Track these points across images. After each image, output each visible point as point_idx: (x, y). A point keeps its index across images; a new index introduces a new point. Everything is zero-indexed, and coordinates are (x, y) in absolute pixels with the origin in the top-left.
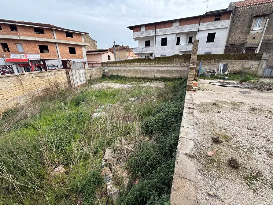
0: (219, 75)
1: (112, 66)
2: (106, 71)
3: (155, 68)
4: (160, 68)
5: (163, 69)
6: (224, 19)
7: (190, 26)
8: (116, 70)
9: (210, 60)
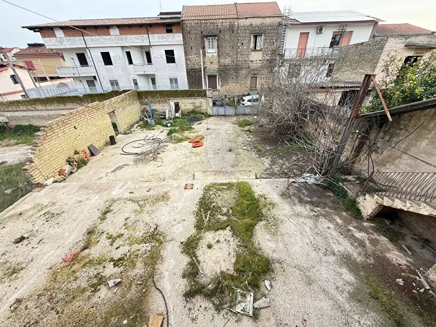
2: (2, 119)
6: (177, 33)
7: (136, 36)
9: (158, 97)
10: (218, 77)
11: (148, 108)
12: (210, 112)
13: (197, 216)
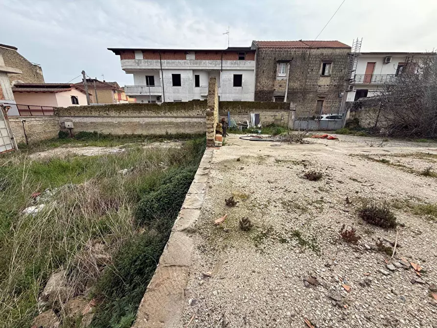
0: (252, 128)
2: (68, 124)
3: (166, 120)
4: (173, 120)
5: (179, 120)
6: (249, 60)
7: (210, 61)
9: (239, 108)
12: (291, 125)
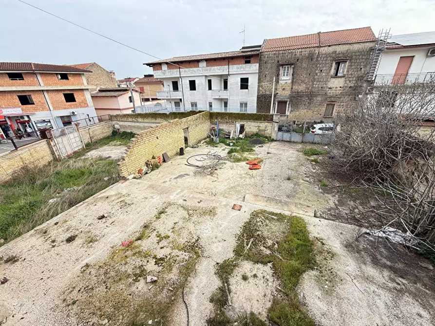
1: (123, 120)
2: (117, 126)
6: (254, 63)
7: (219, 67)
8: (129, 126)
9: (226, 119)
10: (288, 103)
11: (216, 128)
12: (274, 136)
13: (239, 240)
